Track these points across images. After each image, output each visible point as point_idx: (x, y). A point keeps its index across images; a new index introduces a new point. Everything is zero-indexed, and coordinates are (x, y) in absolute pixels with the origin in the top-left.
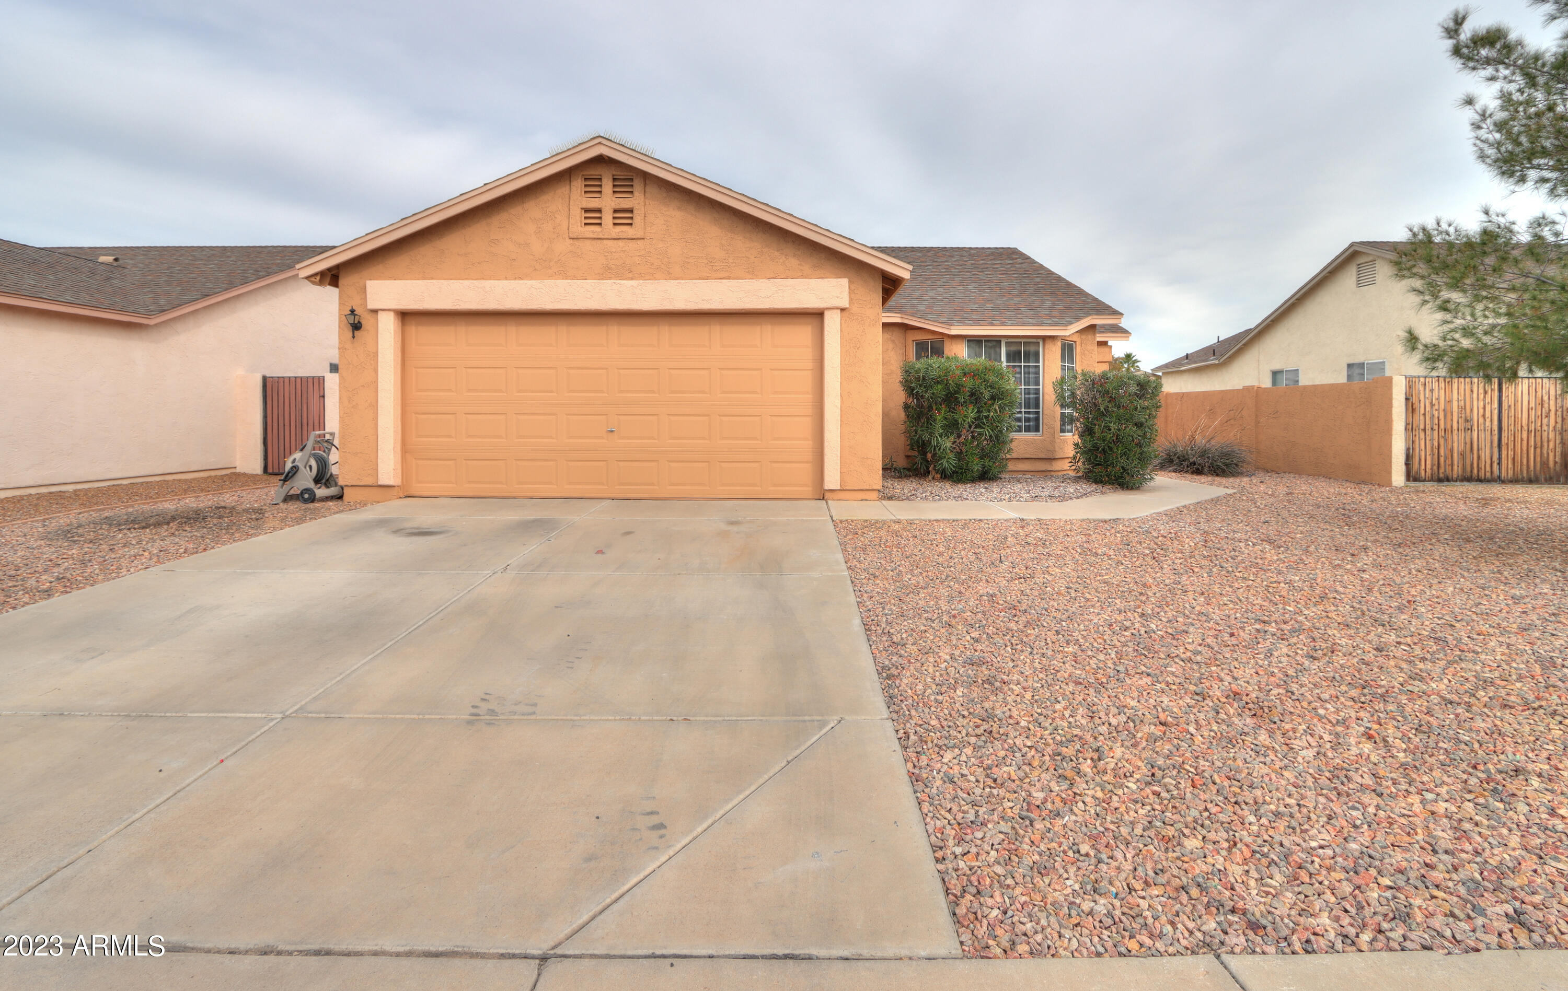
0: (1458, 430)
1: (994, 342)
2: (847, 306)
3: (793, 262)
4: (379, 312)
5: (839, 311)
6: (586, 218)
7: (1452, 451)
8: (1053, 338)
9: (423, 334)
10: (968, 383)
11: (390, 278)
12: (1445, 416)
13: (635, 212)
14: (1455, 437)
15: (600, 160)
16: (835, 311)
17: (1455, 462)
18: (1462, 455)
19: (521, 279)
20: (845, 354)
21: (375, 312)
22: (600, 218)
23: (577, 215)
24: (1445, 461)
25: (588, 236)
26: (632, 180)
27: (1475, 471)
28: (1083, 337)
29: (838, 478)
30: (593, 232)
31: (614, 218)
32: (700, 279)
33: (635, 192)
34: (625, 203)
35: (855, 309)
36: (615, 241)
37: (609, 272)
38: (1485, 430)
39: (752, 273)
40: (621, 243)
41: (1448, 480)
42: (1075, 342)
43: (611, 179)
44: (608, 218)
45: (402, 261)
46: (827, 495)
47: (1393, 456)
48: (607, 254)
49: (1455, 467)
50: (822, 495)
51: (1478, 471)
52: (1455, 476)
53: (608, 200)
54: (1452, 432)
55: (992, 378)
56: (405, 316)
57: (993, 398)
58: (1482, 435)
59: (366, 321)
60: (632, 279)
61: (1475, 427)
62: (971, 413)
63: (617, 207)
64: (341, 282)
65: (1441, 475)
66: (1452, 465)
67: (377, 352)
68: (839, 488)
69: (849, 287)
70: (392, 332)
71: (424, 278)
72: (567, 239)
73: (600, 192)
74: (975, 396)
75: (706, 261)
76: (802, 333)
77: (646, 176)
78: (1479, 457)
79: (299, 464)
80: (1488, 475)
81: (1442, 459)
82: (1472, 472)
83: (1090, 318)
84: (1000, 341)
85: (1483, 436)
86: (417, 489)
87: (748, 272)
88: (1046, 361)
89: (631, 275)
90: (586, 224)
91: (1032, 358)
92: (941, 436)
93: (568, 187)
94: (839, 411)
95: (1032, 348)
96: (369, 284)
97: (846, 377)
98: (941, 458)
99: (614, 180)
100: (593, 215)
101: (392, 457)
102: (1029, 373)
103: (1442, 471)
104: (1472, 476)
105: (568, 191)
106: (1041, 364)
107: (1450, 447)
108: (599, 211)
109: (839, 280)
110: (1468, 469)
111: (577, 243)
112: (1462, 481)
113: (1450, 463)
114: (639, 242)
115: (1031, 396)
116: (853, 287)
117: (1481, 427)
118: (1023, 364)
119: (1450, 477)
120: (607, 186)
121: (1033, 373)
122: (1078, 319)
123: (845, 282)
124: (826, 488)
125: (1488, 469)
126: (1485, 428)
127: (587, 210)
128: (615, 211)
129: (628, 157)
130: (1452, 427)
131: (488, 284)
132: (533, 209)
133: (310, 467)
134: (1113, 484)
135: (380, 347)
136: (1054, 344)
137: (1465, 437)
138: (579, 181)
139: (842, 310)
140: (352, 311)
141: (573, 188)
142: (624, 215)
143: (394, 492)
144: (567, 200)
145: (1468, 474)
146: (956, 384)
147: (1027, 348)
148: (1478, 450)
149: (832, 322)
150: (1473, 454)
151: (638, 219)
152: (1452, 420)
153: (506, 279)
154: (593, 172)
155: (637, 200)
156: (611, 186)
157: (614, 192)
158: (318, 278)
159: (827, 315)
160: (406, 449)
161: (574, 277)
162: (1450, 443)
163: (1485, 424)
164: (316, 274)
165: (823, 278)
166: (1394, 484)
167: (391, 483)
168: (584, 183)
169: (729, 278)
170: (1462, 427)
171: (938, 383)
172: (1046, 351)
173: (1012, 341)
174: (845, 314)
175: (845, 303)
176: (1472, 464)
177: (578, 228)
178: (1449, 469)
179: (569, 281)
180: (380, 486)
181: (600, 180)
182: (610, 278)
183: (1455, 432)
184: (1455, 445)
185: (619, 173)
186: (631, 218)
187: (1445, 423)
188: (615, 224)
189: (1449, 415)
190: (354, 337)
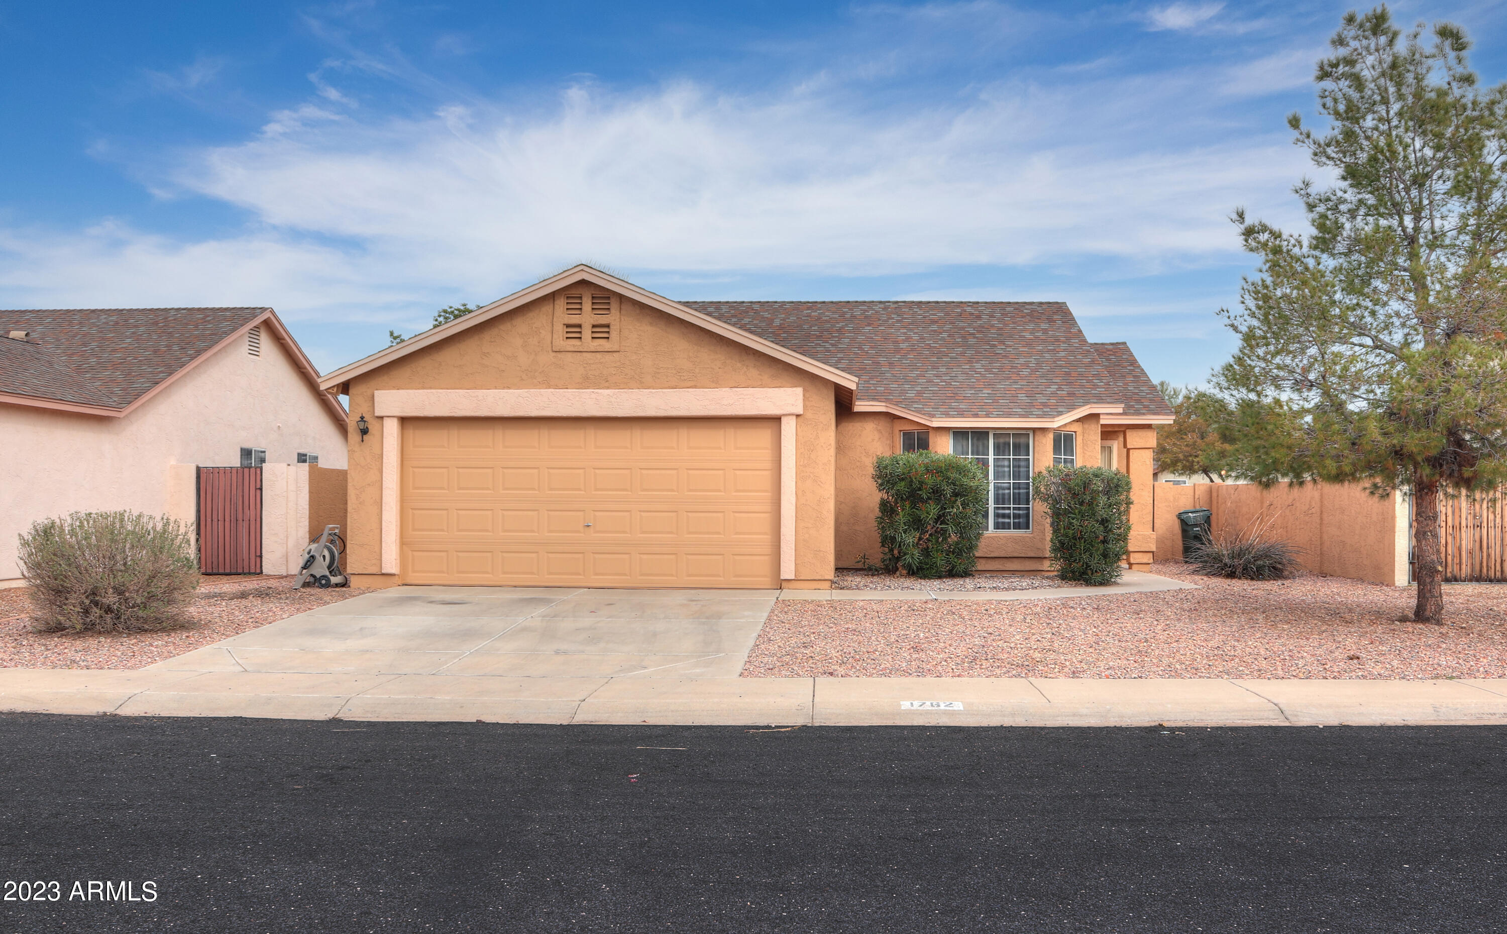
0: (1467, 527)
1: (981, 435)
2: (802, 413)
3: (753, 372)
4: (385, 418)
5: (794, 417)
6: (567, 332)
7: (1460, 549)
8: (1044, 430)
9: (422, 437)
10: (930, 480)
11: (394, 388)
12: (1453, 513)
13: (611, 327)
14: (1463, 534)
15: (583, 283)
16: (790, 417)
17: (1464, 561)
18: (1471, 553)
19: (509, 388)
20: (799, 455)
21: (381, 418)
22: (580, 332)
23: (560, 330)
24: (1453, 560)
25: (570, 350)
26: (609, 298)
27: (1485, 570)
28: (1086, 426)
29: (793, 569)
30: (574, 345)
31: (592, 332)
32: (670, 388)
33: (611, 310)
34: (602, 320)
35: (809, 415)
36: (594, 354)
37: (587, 382)
38: (1495, 527)
39: (716, 383)
40: (599, 355)
41: (1456, 580)
42: (1075, 432)
43: (590, 298)
44: (587, 333)
45: (405, 372)
46: (784, 584)
47: (1396, 554)
48: (585, 365)
49: (1464, 567)
50: (780, 584)
51: (1488, 570)
52: (1463, 576)
53: (588, 317)
54: (1460, 529)
55: (953, 475)
56: (404, 421)
57: (956, 494)
58: (1492, 532)
59: (373, 426)
60: (608, 388)
61: (1485, 524)
62: (933, 510)
63: (596, 323)
64: (351, 391)
65: (1449, 575)
66: (1460, 564)
67: (382, 454)
68: (793, 578)
69: (804, 395)
70: (396, 436)
71: (423, 388)
72: (550, 352)
73: (581, 309)
74: (937, 493)
75: (674, 372)
76: (762, 437)
77: (621, 298)
78: (1489, 555)
79: (314, 554)
80: (1498, 574)
81: (1449, 558)
82: (1481, 571)
83: (1089, 406)
84: (988, 433)
85: (1493, 534)
86: (412, 578)
87: (713, 382)
88: (1036, 455)
89: (607, 384)
90: (567, 338)
91: (1023, 451)
92: (905, 533)
93: (552, 306)
94: (794, 508)
95: (1022, 440)
96: (377, 393)
97: (800, 477)
98: (905, 554)
99: (593, 298)
100: (573, 331)
101: (394, 548)
102: (1019, 467)
103: (1449, 570)
104: (1481, 575)
105: (550, 310)
106: (1031, 457)
107: (1458, 545)
108: (580, 326)
109: (794, 389)
110: (1477, 568)
111: (559, 355)
112: (1471, 580)
113: (1458, 562)
114: (614, 354)
115: (1022, 491)
116: (807, 395)
117: (1491, 524)
118: (1011, 457)
119: (1458, 577)
120: (587, 305)
121: (1024, 467)
122: (1072, 408)
123: (799, 391)
124: (782, 578)
125: (1498, 567)
126: (1495, 525)
127: (568, 326)
128: (594, 326)
129: (606, 282)
130: (1460, 524)
131: (481, 393)
132: (521, 325)
133: (324, 557)
134: (1079, 580)
135: (385, 450)
136: (1045, 436)
137: (1474, 535)
138: (562, 299)
139: (798, 416)
140: (362, 418)
141: (557, 307)
142: (602, 330)
143: (396, 580)
144: (551, 317)
145: (1476, 575)
146: (919, 482)
147: (1017, 441)
148: (1488, 548)
149: (789, 427)
150: (1482, 552)
151: (614, 334)
152: (1460, 516)
153: (496, 388)
154: (575, 292)
155: (613, 317)
156: (590, 303)
157: (593, 309)
158: (335, 389)
159: (784, 420)
160: (404, 542)
161: (557, 387)
162: (1458, 541)
163: (1495, 521)
164: (334, 386)
165: (780, 387)
166: (1397, 584)
167: (393, 571)
168: (566, 301)
169: (695, 387)
170: (1470, 524)
171: (903, 479)
172: (1036, 443)
173: (1000, 433)
174: (800, 419)
175: (800, 411)
176: (1481, 563)
177: (561, 342)
178: (1456, 568)
179: (553, 390)
180: (383, 574)
181: (581, 298)
182: (588, 388)
183: (1464, 530)
184: (1464, 543)
185: (598, 293)
186: (608, 332)
187: (1453, 520)
188: (593, 338)
189: (1457, 510)
190: (363, 441)
